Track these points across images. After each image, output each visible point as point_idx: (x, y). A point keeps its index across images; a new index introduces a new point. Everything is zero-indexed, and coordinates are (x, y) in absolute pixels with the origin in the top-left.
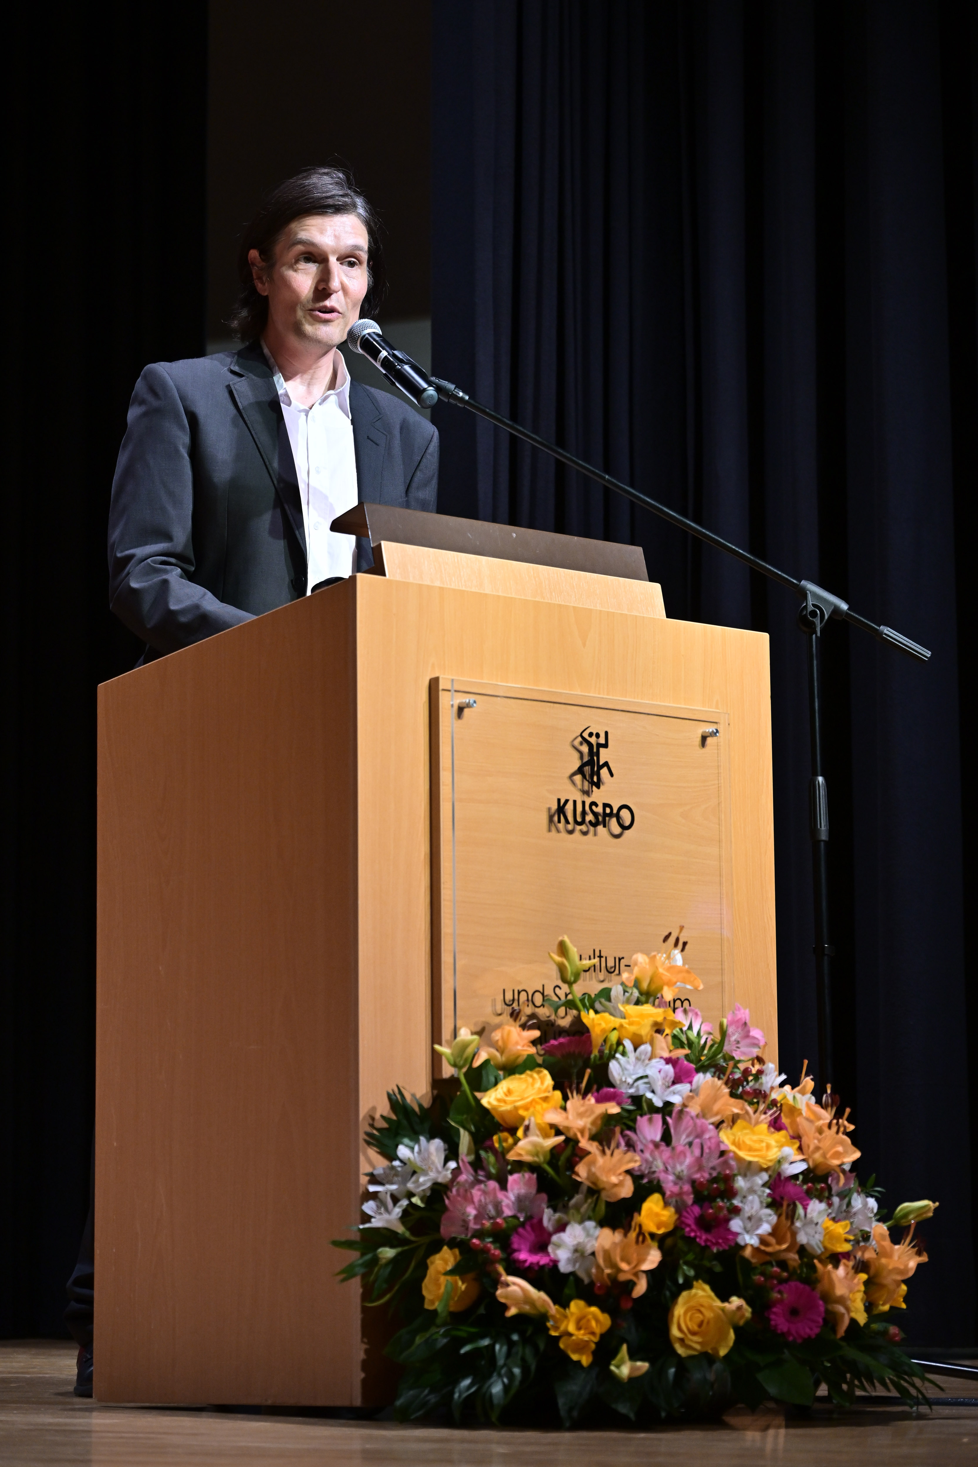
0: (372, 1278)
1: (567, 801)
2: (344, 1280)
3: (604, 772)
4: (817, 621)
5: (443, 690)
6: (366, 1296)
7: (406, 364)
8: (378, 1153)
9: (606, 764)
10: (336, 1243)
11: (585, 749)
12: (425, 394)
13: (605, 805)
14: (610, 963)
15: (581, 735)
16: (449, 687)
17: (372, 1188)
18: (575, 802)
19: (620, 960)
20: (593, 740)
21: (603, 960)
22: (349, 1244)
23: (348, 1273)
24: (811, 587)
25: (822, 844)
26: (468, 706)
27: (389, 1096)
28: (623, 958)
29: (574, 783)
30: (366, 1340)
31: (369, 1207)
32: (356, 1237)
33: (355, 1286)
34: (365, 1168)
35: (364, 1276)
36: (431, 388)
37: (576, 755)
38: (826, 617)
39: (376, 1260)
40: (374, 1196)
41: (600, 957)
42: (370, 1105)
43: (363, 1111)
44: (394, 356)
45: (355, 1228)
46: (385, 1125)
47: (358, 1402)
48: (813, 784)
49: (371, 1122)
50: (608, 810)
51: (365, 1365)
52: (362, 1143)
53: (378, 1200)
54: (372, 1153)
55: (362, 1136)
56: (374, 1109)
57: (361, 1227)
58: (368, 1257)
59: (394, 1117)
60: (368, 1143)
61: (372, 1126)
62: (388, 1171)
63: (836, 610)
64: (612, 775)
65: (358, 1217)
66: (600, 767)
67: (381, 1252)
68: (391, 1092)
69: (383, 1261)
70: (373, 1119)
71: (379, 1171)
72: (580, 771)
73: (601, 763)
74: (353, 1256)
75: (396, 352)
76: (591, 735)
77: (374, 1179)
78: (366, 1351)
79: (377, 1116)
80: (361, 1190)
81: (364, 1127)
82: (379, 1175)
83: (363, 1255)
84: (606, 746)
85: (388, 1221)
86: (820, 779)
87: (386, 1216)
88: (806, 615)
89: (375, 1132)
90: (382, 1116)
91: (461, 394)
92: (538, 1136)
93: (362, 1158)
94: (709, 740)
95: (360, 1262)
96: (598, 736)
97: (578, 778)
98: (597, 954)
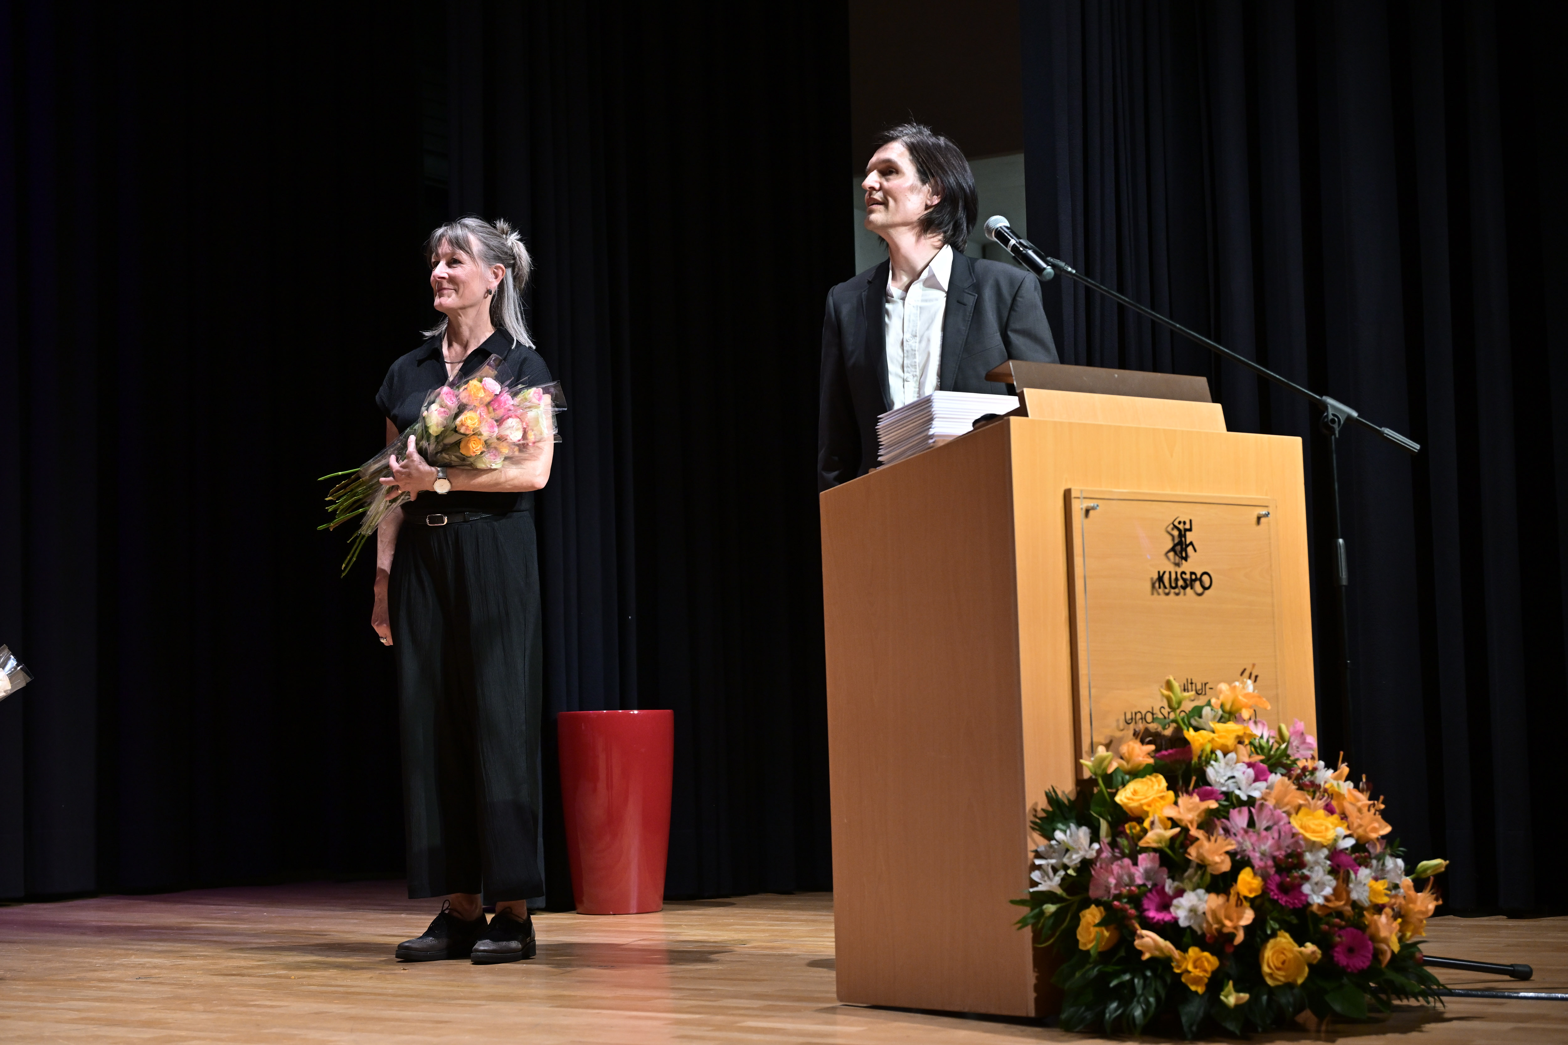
0: (1040, 925)
1: (1164, 572)
2: (1020, 928)
3: (1190, 549)
4: (1336, 426)
5: (1075, 498)
6: (1036, 938)
7: (1030, 249)
8: (1040, 835)
9: (1191, 543)
10: (1013, 902)
11: (1176, 533)
12: (1045, 272)
13: (1192, 573)
14: (1199, 687)
15: (1173, 524)
16: (1078, 495)
17: (1038, 862)
18: (1170, 573)
19: (1205, 684)
20: (1181, 526)
21: (1194, 685)
22: (1022, 902)
23: (1023, 923)
24: (1330, 401)
25: (1344, 588)
26: (1093, 508)
27: (1047, 794)
28: (1207, 683)
29: (1168, 558)
30: (1036, 970)
31: (1036, 875)
32: (1028, 897)
33: (1028, 932)
34: (1031, 847)
35: (1034, 925)
36: (1049, 267)
37: (1170, 538)
38: (1342, 422)
39: (1042, 913)
40: (1039, 867)
41: (1192, 683)
42: (1033, 802)
43: (1029, 806)
44: (1020, 244)
45: (1026, 892)
46: (1044, 815)
47: (1032, 1013)
48: (1336, 543)
49: (1034, 813)
50: (1193, 577)
51: (1037, 988)
52: (1029, 830)
53: (1041, 870)
54: (1036, 836)
55: (1028, 824)
56: (1036, 804)
57: (1031, 890)
58: (1036, 911)
59: (1050, 809)
60: (1033, 829)
61: (1035, 816)
62: (1048, 848)
63: (1349, 418)
64: (1195, 551)
65: (1028, 882)
66: (1187, 546)
67: (1046, 909)
68: (1048, 791)
69: (1047, 914)
70: (1036, 811)
71: (1041, 849)
72: (1173, 549)
73: (1188, 542)
74: (1025, 911)
75: (1022, 241)
76: (1180, 523)
77: (1038, 855)
78: (1037, 978)
79: (1039, 809)
80: (1029, 863)
81: (1030, 817)
82: (1042, 851)
83: (1032, 909)
84: (1190, 530)
85: (1050, 886)
86: (1341, 541)
87: (1049, 883)
88: (1327, 422)
89: (1038, 821)
90: (1043, 810)
91: (1070, 269)
92: (1160, 828)
93: (1029, 840)
94: (1263, 520)
95: (1031, 914)
96: (1185, 523)
97: (1171, 554)
98: (1189, 681)
